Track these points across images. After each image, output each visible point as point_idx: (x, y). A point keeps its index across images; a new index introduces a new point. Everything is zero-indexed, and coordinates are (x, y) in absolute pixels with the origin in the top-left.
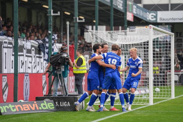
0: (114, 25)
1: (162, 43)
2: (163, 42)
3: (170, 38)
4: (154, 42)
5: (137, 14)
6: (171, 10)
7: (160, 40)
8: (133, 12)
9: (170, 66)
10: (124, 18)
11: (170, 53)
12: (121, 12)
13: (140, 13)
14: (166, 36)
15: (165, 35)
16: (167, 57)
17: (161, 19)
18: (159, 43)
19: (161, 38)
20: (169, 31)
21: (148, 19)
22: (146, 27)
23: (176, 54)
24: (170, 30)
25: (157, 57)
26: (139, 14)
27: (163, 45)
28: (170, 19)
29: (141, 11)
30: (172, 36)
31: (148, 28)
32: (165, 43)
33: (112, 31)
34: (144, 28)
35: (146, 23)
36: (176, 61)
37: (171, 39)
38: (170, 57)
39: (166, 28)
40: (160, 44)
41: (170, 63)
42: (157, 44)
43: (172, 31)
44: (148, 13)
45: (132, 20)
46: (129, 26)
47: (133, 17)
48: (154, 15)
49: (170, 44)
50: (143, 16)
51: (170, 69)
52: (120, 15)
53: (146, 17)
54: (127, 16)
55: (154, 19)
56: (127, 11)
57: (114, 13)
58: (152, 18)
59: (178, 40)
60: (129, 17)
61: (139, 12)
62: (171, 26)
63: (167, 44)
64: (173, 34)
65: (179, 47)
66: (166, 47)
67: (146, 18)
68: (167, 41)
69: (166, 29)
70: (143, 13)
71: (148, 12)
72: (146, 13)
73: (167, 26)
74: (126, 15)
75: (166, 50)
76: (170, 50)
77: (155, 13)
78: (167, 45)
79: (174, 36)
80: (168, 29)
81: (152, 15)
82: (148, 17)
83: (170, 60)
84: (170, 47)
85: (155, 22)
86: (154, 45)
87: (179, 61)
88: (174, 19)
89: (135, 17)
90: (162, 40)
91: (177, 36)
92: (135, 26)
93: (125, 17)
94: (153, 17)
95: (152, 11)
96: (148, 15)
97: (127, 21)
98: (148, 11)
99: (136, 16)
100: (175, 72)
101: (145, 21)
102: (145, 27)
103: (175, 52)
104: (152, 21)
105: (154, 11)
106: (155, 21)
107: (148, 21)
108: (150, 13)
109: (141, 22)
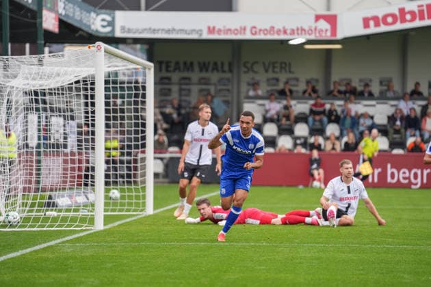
0: (13, 40)
1: (126, 85)
2: (128, 83)
3: (145, 75)
4: (107, 82)
5: (66, 15)
6: (147, 8)
7: (121, 78)
8: (57, 11)
9: (144, 138)
10: (36, 24)
11: (144, 110)
12: (29, 10)
13: (74, 13)
14: (135, 69)
15: (132, 66)
16: (137, 118)
17: (123, 28)
18: (118, 86)
19: (124, 74)
20: (143, 59)
21: (93, 27)
22: (89, 47)
23: (157, 110)
24: (145, 57)
25: (115, 118)
26: (71, 15)
27: (128, 91)
28: (144, 30)
29: (78, 9)
30: (149, 69)
31: (92, 49)
32: (133, 85)
33: (5, 57)
34: (85, 48)
35: (88, 38)
36: (159, 126)
37: (145, 77)
38: (143, 118)
39: (135, 50)
40: (122, 89)
41: (143, 132)
42: (115, 89)
43: (150, 59)
44: (93, 15)
45: (56, 30)
46: (47, 44)
47: (57, 23)
49: (144, 88)
50: (81, 21)
51: (144, 146)
52: (27, 17)
53: (88, 23)
54: (44, 19)
55: (108, 29)
56: (44, 8)
57: (11, 11)
58: (104, 27)
59: (162, 79)
60: (49, 22)
61: (71, 10)
62: (146, 47)
63: (137, 88)
64: (152, 65)
65: (166, 95)
66: (136, 96)
67: (89, 26)
68: (137, 82)
69: (135, 53)
70: (81, 13)
71: (95, 12)
72: (88, 14)
73: (138, 46)
74: (41, 17)
75: (136, 103)
76: (144, 103)
77: (109, 15)
78: (138, 90)
79: (152, 70)
80: (140, 54)
81: (103, 20)
82: (93, 23)
83: (144, 125)
84: (144, 96)
85: (110, 35)
86: (107, 89)
87: (165, 126)
88: (154, 31)
89: (62, 23)
90: (126, 79)
91: (161, 70)
92: (63, 43)
93: (38, 20)
94: (105, 23)
95: (103, 11)
96: (95, 19)
97: (43, 32)
98: (93, 8)
99: (65, 19)
100: (155, 153)
101: (88, 33)
102: (87, 47)
103: (155, 107)
104: (102, 33)
105: (108, 11)
106: (109, 33)
107: (93, 33)
108: (98, 15)
109: (77, 35)
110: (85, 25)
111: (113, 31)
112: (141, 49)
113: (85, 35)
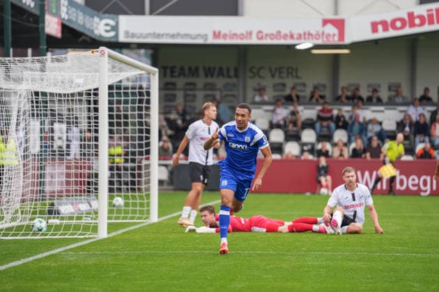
0: (15, 45)
1: (130, 91)
2: (132, 88)
3: (149, 80)
4: (110, 87)
5: (69, 20)
6: (151, 13)
7: (125, 83)
8: (60, 16)
9: (148, 144)
10: (38, 28)
11: (148, 116)
12: (31, 15)
13: (77, 18)
14: (140, 74)
15: (138, 72)
16: (141, 124)
17: (127, 33)
18: (122, 91)
19: (128, 79)
20: (147, 64)
21: (96, 32)
22: (93, 52)
23: (162, 117)
24: (149, 61)
25: (119, 124)
26: (74, 19)
27: (132, 96)
28: (148, 35)
29: (81, 14)
30: (154, 74)
31: (95, 53)
32: (137, 90)
33: (7, 59)
34: (88, 53)
35: (92, 43)
36: (163, 132)
37: (150, 82)
38: (148, 124)
39: (139, 55)
40: (126, 94)
41: (148, 138)
42: (119, 94)
43: (154, 64)
44: (96, 19)
45: (59, 35)
46: (50, 49)
47: (60, 28)
48: (112, 23)
49: (148, 94)
50: (84, 26)
51: (148, 152)
52: (29, 21)
53: (91, 28)
54: (46, 24)
55: (112, 34)
56: (46, 13)
57: (13, 16)
58: (107, 31)
59: (167, 84)
60: (52, 27)
61: (75, 15)
62: (150, 52)
63: (141, 94)
64: (156, 70)
65: (170, 100)
66: (141, 101)
67: (93, 31)
68: (141, 88)
69: (139, 58)
70: (84, 18)
71: (98, 16)
72: (91, 19)
73: (142, 51)
74: (44, 22)
75: (140, 109)
76: (148, 109)
77: (113, 19)
78: (142, 96)
79: (157, 75)
80: (144, 59)
81: (107, 25)
82: (96, 28)
83: (148, 131)
84: (148, 102)
85: (114, 40)
86: (110, 95)
87: (170, 132)
88: (159, 36)
89: (65, 28)
90: (130, 84)
91: (165, 75)
92: (66, 47)
93: (41, 25)
94: (109, 28)
95: (107, 15)
96: (98, 24)
97: (45, 37)
98: (96, 13)
99: (67, 24)
100: (160, 159)
101: (92, 39)
102: (90, 52)
103: (160, 113)
104: (106, 38)
105: (112, 16)
106: (113, 37)
107: (97, 38)
108: (101, 19)
109: (80, 40)
110: (89, 30)
111: (117, 36)
112: (146, 54)
113: (88, 39)
